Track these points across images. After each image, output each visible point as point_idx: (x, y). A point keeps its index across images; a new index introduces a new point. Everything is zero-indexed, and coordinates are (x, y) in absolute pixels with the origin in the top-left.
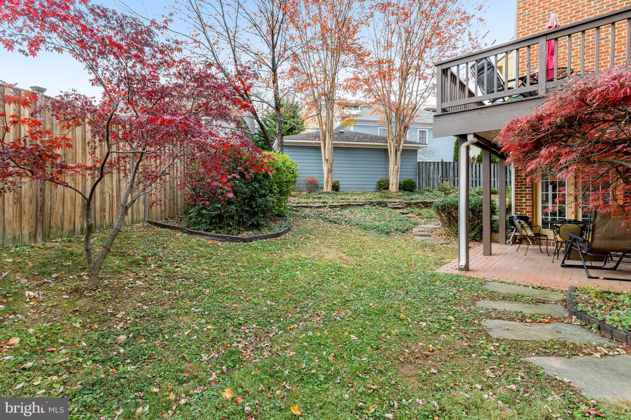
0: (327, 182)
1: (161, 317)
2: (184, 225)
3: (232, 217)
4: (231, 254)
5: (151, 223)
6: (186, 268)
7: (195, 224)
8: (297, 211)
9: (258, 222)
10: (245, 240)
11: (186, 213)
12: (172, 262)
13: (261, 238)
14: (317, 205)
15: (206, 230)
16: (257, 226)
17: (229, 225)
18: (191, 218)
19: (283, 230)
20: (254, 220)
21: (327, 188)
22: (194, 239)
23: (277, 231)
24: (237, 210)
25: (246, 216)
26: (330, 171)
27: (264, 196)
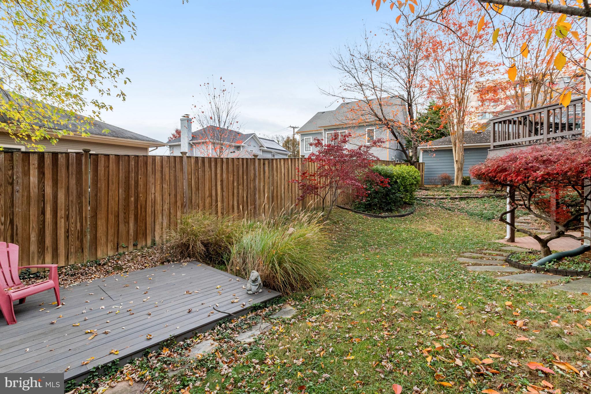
0: (457, 178)
1: (345, 240)
2: (353, 208)
3: (376, 205)
4: (374, 223)
5: (338, 206)
6: (354, 227)
7: (358, 208)
8: (424, 201)
9: (391, 208)
10: (382, 217)
11: (353, 201)
12: (348, 224)
13: (392, 217)
14: (441, 197)
15: (363, 211)
16: (391, 210)
17: (374, 209)
18: (356, 205)
19: (407, 213)
20: (389, 207)
21: (457, 183)
22: (357, 215)
23: (403, 213)
24: (378, 201)
25: (383, 204)
26: (460, 169)
27: (394, 193)
